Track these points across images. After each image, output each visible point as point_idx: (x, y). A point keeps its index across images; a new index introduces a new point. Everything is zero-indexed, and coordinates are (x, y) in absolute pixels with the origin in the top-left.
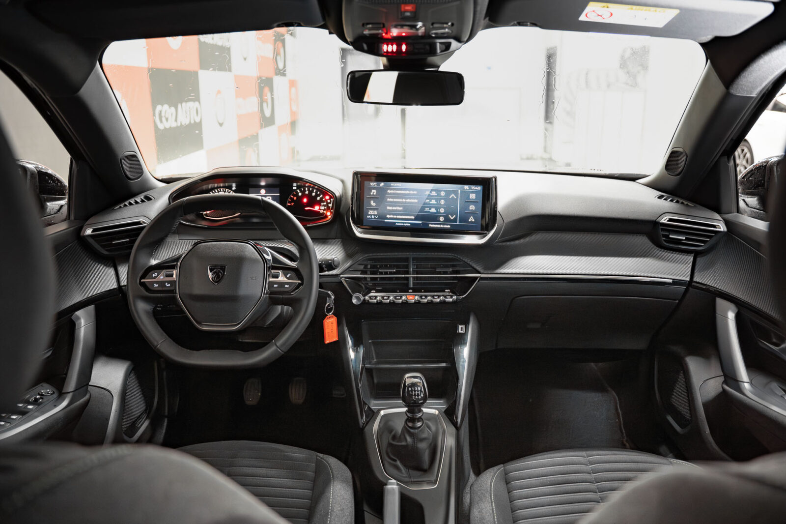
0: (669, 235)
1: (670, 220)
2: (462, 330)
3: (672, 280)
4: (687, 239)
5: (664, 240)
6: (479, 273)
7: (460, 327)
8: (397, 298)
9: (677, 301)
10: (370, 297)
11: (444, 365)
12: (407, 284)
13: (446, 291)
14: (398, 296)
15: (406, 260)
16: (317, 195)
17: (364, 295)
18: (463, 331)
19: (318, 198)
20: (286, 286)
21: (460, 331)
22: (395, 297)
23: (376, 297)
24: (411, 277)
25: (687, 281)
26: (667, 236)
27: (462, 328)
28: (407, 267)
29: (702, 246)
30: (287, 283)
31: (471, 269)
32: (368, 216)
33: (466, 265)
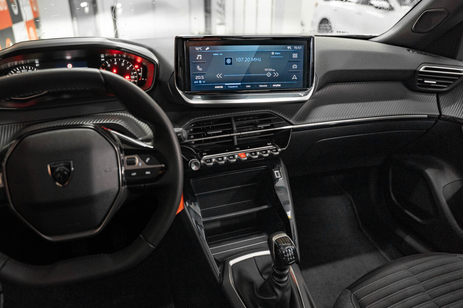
0: (424, 81)
1: (426, 69)
3: (427, 116)
4: (437, 83)
5: (418, 85)
6: (292, 124)
7: (275, 172)
8: (230, 157)
9: (425, 131)
10: (206, 160)
11: (266, 207)
12: (233, 142)
13: (268, 144)
15: (229, 119)
16: (126, 65)
17: (199, 160)
19: (128, 68)
20: (147, 173)
21: (276, 176)
22: (228, 157)
23: (211, 160)
24: (235, 135)
25: (438, 115)
26: (423, 82)
27: (277, 173)
28: (231, 126)
29: (445, 87)
30: (148, 170)
31: (285, 122)
32: (195, 82)
33: (280, 119)
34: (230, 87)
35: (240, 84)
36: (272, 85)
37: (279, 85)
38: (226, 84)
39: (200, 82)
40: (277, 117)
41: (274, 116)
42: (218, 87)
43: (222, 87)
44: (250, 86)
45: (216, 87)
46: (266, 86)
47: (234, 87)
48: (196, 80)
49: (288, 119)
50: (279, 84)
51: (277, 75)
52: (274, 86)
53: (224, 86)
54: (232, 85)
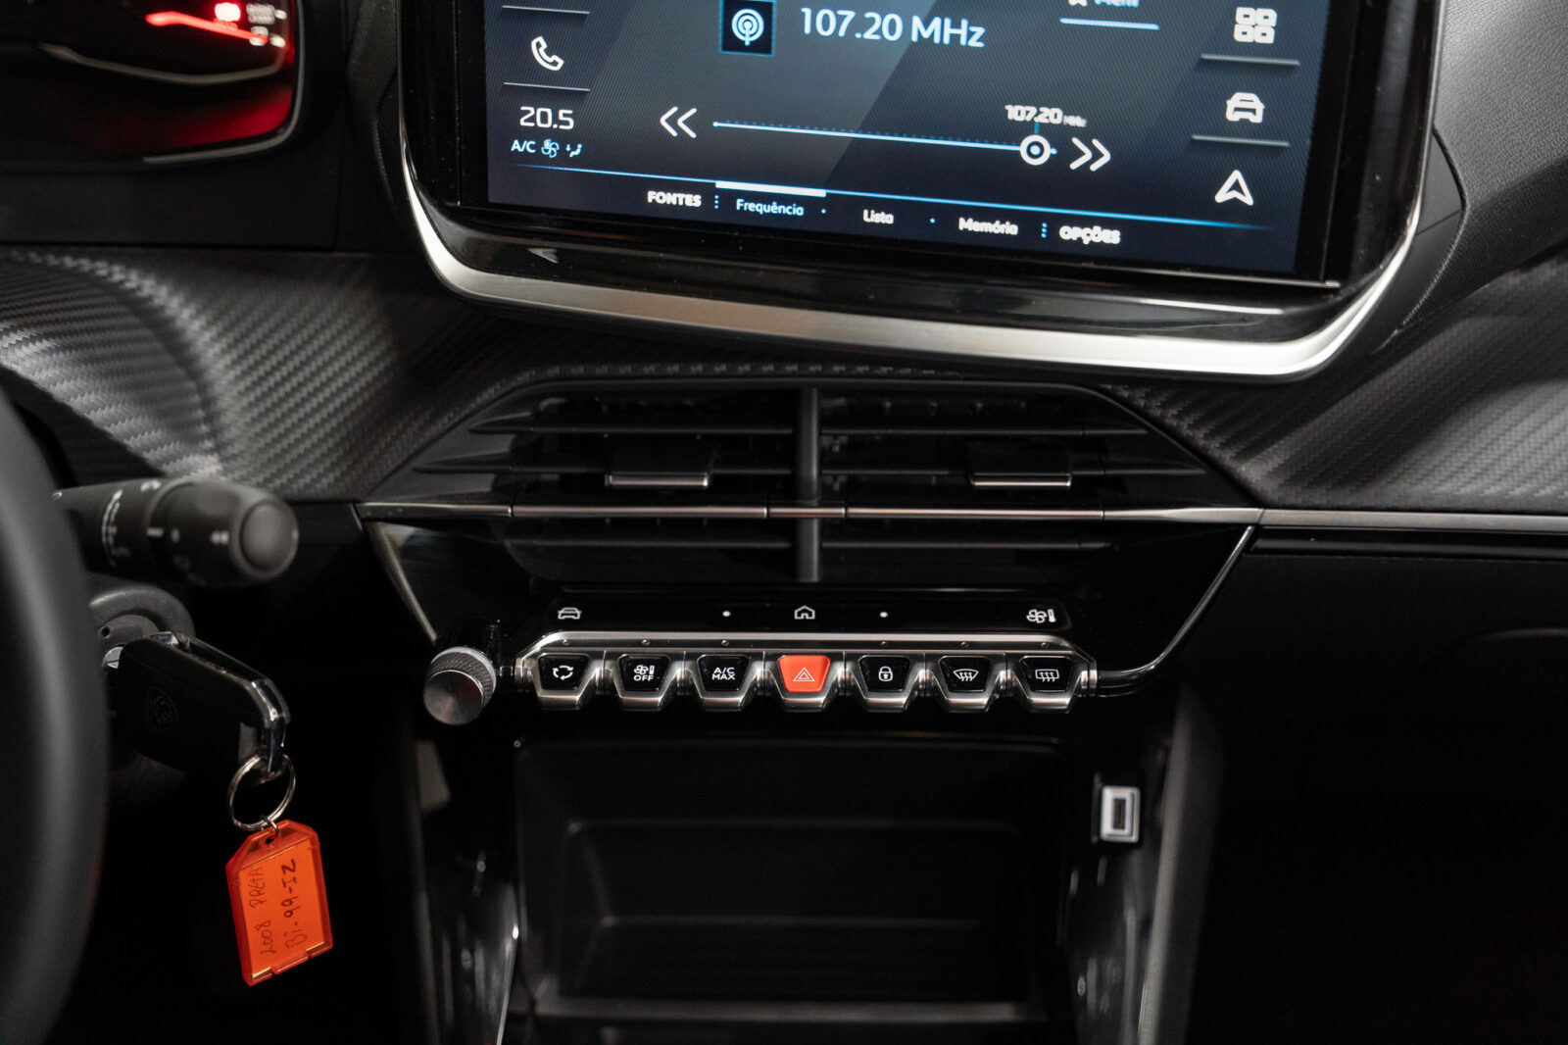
2: (1118, 823)
7: (1109, 795)
8: (717, 674)
11: (1002, 1013)
12: (790, 559)
13: (1035, 616)
14: (723, 663)
17: (505, 656)
18: (1129, 833)
21: (1107, 828)
22: (705, 666)
24: (809, 518)
27: (1119, 805)
28: (789, 451)
31: (1200, 471)
32: (516, 146)
33: (1169, 447)
34: (751, 207)
35: (821, 193)
36: (1053, 231)
37: (1113, 237)
38: (721, 184)
39: (549, 147)
40: (1143, 432)
41: (1126, 421)
42: (670, 198)
43: (694, 201)
44: (887, 219)
45: (652, 196)
46: (1012, 229)
47: (774, 208)
48: (524, 134)
49: (1227, 458)
50: (1107, 224)
51: (1094, 157)
52: (1068, 233)
53: (707, 192)
54: (767, 198)
